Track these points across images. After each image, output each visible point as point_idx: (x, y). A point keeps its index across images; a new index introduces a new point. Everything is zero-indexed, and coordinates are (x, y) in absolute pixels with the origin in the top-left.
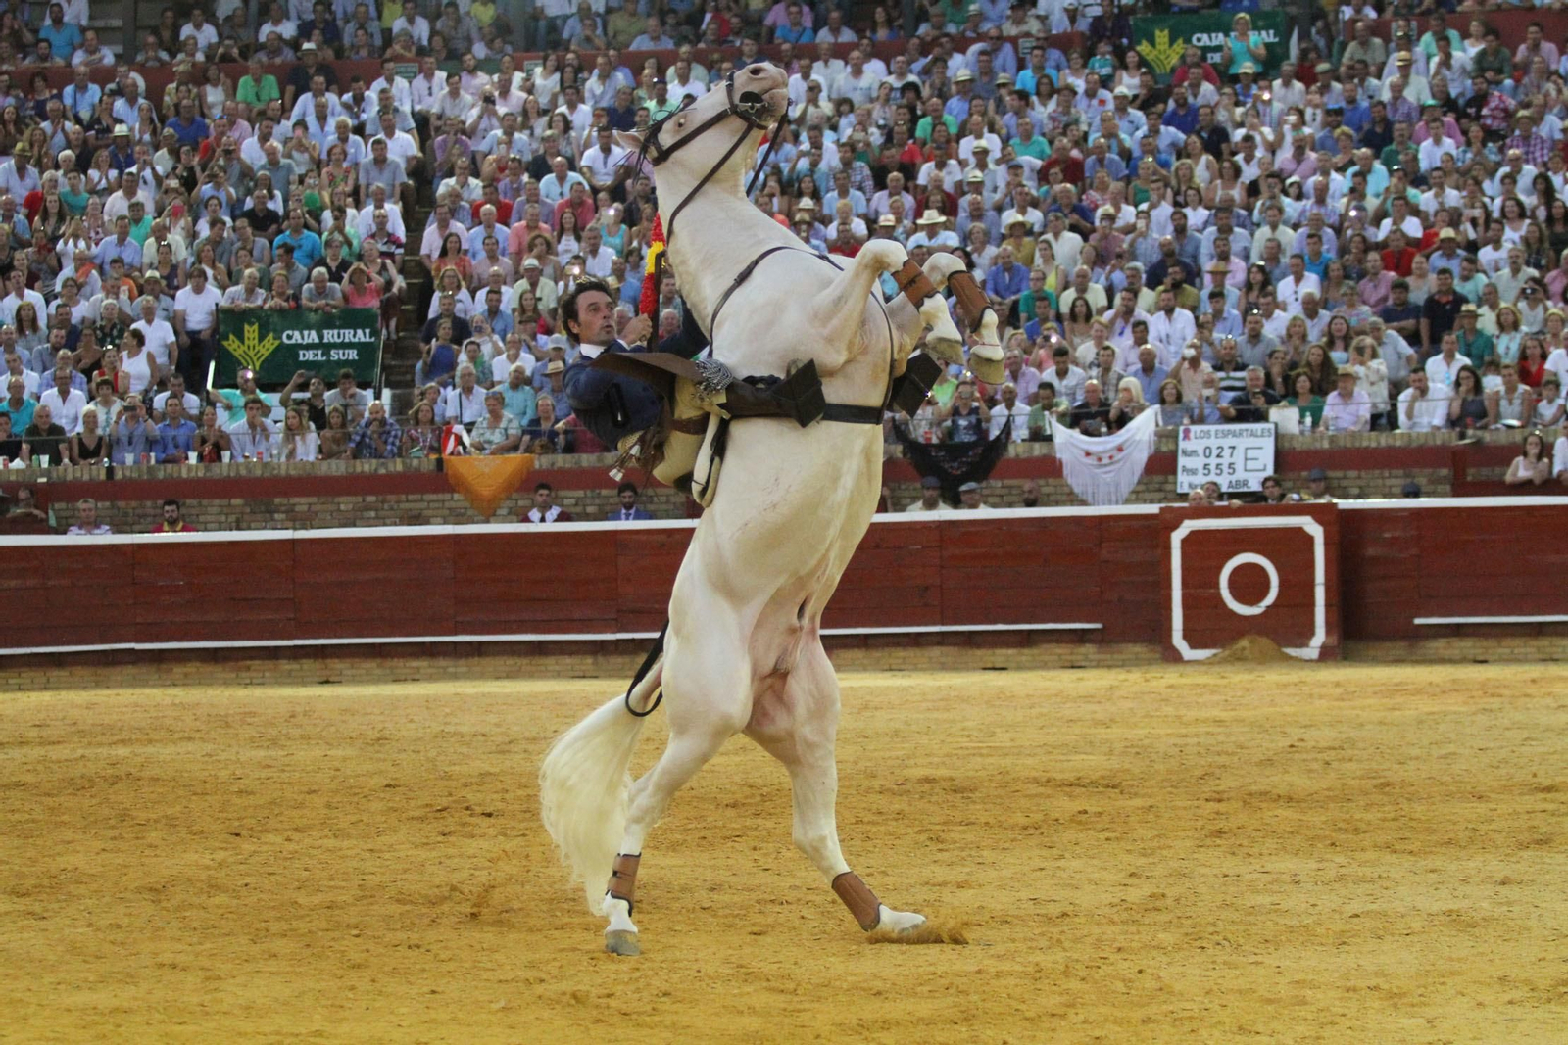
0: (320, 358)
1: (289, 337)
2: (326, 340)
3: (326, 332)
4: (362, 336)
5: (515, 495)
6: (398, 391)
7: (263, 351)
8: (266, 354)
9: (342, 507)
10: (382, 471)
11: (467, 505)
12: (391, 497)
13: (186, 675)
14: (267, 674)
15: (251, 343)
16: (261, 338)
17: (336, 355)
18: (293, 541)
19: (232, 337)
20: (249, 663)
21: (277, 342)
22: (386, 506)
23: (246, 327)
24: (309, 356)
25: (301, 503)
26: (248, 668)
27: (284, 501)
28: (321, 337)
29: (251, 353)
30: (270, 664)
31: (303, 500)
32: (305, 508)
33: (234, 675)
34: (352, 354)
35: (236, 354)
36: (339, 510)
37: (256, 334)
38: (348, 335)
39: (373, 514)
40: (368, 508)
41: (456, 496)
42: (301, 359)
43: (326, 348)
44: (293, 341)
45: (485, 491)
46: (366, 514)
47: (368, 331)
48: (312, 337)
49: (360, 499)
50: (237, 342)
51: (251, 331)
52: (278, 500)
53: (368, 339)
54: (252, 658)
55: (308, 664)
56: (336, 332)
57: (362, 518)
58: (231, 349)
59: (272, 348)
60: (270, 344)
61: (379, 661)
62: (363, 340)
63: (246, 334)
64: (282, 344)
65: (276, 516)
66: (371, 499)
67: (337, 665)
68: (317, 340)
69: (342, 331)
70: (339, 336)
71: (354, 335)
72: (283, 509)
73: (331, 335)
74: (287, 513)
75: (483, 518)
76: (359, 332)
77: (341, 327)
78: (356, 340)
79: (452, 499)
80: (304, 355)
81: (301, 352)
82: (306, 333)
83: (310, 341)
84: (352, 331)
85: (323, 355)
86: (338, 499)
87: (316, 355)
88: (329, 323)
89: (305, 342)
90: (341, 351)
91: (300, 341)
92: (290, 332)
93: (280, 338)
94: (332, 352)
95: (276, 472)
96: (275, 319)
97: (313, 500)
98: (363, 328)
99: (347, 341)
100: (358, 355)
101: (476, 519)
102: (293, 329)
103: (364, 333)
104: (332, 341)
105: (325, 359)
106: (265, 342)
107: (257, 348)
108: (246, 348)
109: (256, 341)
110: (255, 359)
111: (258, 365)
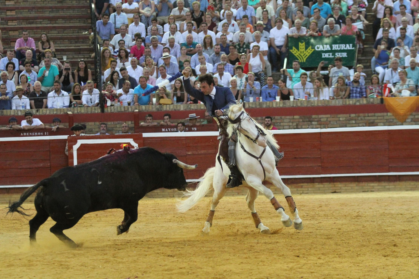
0: (331, 56)
1: (318, 48)
2: (333, 49)
3: (333, 45)
4: (349, 47)
5: (414, 113)
7: (307, 54)
8: (309, 55)
9: (341, 119)
10: (358, 104)
11: (393, 117)
12: (361, 115)
14: (310, 189)
15: (302, 50)
16: (306, 48)
17: (338, 55)
18: (320, 133)
19: (294, 48)
20: (302, 184)
21: (313, 50)
22: (359, 118)
23: (300, 44)
24: (326, 55)
25: (324, 117)
26: (302, 187)
27: (316, 116)
28: (331, 47)
29: (302, 55)
30: (310, 185)
31: (324, 116)
32: (325, 119)
33: (295, 189)
34: (345, 55)
35: (296, 55)
36: (340, 120)
37: (304, 47)
38: (343, 47)
39: (354, 122)
40: (352, 119)
41: (389, 114)
42: (323, 57)
43: (334, 52)
44: (319, 50)
45: (401, 112)
46: (351, 122)
47: (351, 45)
48: (328, 47)
49: (348, 115)
50: (296, 50)
51: (302, 45)
52: (314, 116)
53: (351, 48)
54: (303, 183)
55: (327, 185)
56: (337, 45)
57: (349, 123)
58: (293, 53)
59: (311, 52)
60: (310, 51)
61: (357, 183)
62: (349, 48)
63: (300, 47)
64: (315, 50)
65: (313, 123)
66: (353, 115)
67: (339, 185)
68: (330, 49)
69: (340, 45)
70: (339, 48)
71: (345, 47)
72: (316, 120)
73: (335, 47)
74: (318, 121)
75: (400, 123)
76: (348, 45)
77: (339, 43)
78: (346, 49)
79: (387, 115)
80: (324, 55)
81: (323, 54)
82: (325, 46)
83: (327, 49)
84: (344, 45)
85: (332, 55)
86: (339, 116)
87: (329, 55)
88: (335, 42)
89: (325, 50)
90: (340, 54)
91: (322, 49)
92: (318, 46)
93: (314, 48)
94: (336, 54)
95: (313, 104)
96: (312, 41)
97: (328, 116)
98: (349, 44)
99: (342, 49)
100: (347, 55)
101: (398, 123)
102: (319, 44)
103: (350, 46)
104: (336, 49)
105: (333, 57)
106: (308, 50)
107: (304, 52)
108: (300, 53)
109: (304, 50)
110: (304, 57)
111: (305, 60)
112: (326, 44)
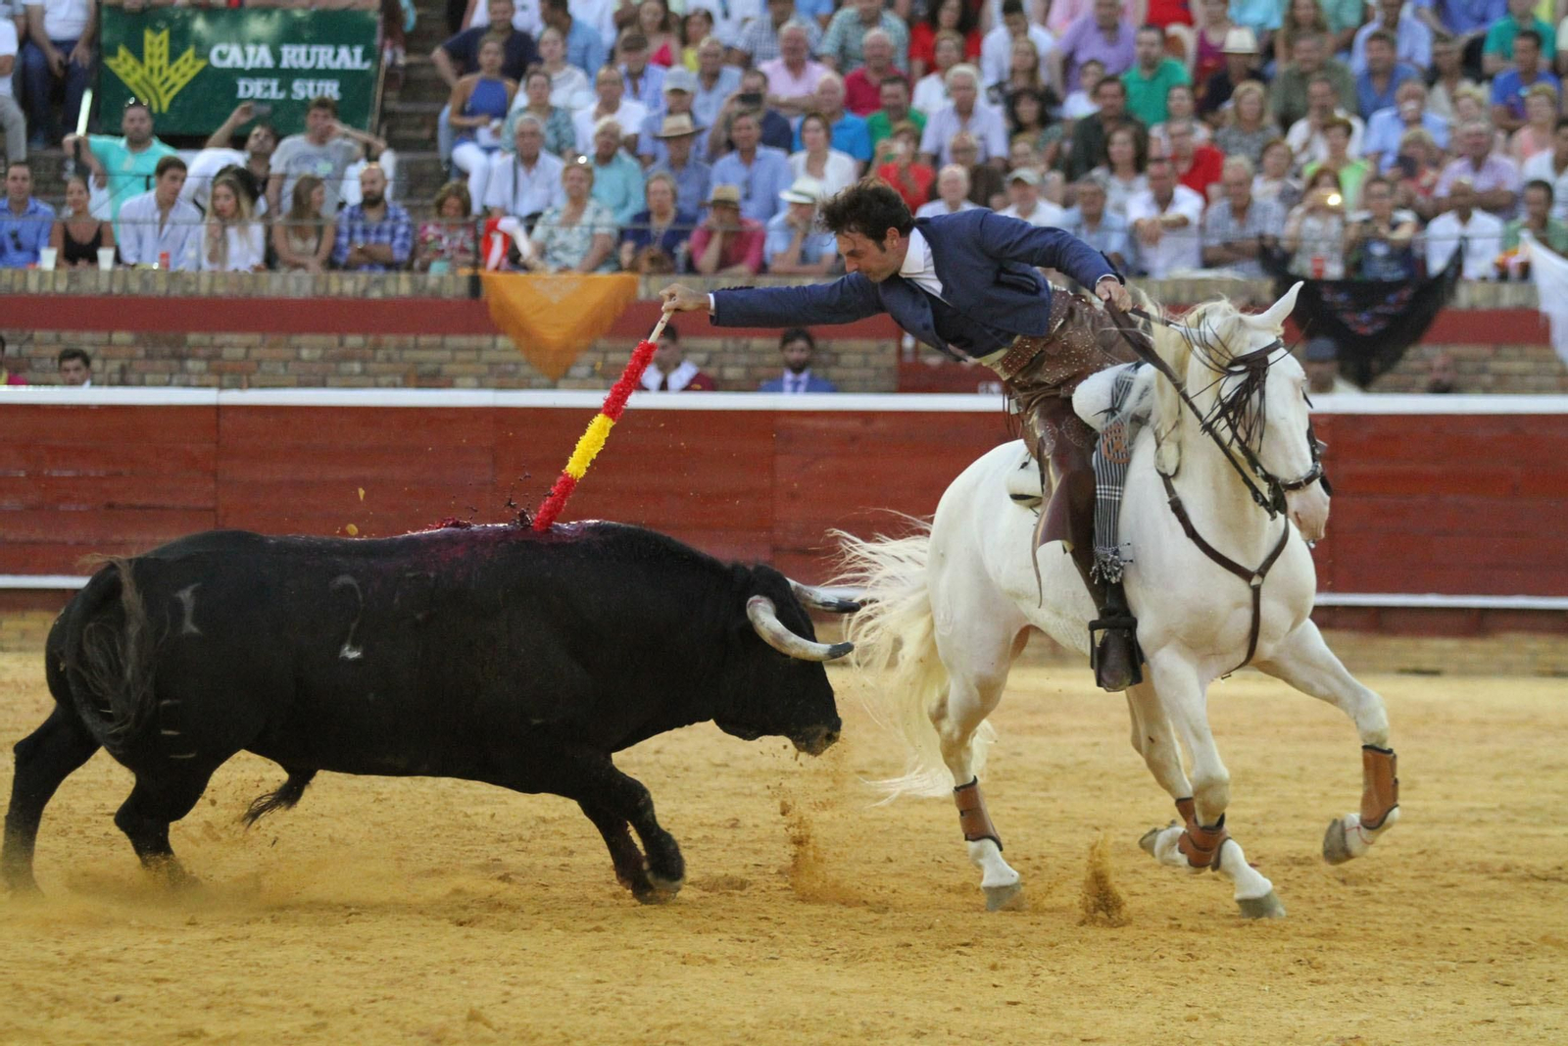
0: (274, 94)
1: (222, 56)
2: (285, 64)
3: (285, 49)
4: (350, 58)
5: (602, 343)
6: (408, 156)
7: (175, 78)
8: (182, 83)
9: (305, 353)
10: (376, 294)
11: (518, 356)
12: (390, 339)
13: (24, 634)
15: (156, 64)
16: (174, 56)
17: (302, 90)
18: (218, 410)
19: (122, 51)
21: (201, 64)
22: (380, 354)
23: (148, 36)
24: (255, 89)
25: (235, 344)
27: (205, 339)
28: (277, 56)
29: (156, 81)
31: (236, 338)
32: (240, 353)
34: (331, 89)
35: (128, 80)
36: (298, 359)
37: (165, 49)
38: (324, 56)
39: (357, 367)
40: (348, 357)
41: (502, 341)
42: (241, 94)
43: (287, 76)
44: (228, 64)
45: (553, 335)
46: (346, 367)
47: (358, 51)
48: (262, 57)
49: (334, 339)
50: (131, 61)
51: (156, 43)
52: (193, 338)
53: (358, 65)
56: (303, 49)
57: (338, 374)
58: (120, 72)
59: (192, 74)
60: (188, 67)
62: (349, 65)
63: (148, 49)
64: (209, 67)
65: (190, 364)
66: (354, 340)
68: (269, 63)
69: (314, 50)
70: (308, 57)
71: (336, 56)
72: (202, 352)
73: (294, 56)
74: (208, 359)
75: (546, 381)
76: (344, 51)
77: (311, 42)
78: (336, 65)
79: (494, 346)
80: (247, 88)
81: (242, 83)
82: (251, 50)
83: (257, 64)
84: (331, 51)
85: (280, 88)
86: (296, 340)
87: (268, 88)
88: (293, 34)
89: (249, 65)
90: (311, 84)
91: (240, 64)
92: (223, 47)
93: (207, 56)
94: (297, 85)
95: (192, 289)
96: (199, 25)
97: (253, 338)
98: (351, 44)
99: (321, 65)
100: (340, 90)
101: (535, 382)
102: (229, 42)
103: (352, 55)
104: (295, 65)
105: (282, 96)
106: (180, 61)
107: (165, 73)
108: (146, 71)
109: (165, 60)
110: (162, 91)
111: (166, 103)
112: (257, 42)
